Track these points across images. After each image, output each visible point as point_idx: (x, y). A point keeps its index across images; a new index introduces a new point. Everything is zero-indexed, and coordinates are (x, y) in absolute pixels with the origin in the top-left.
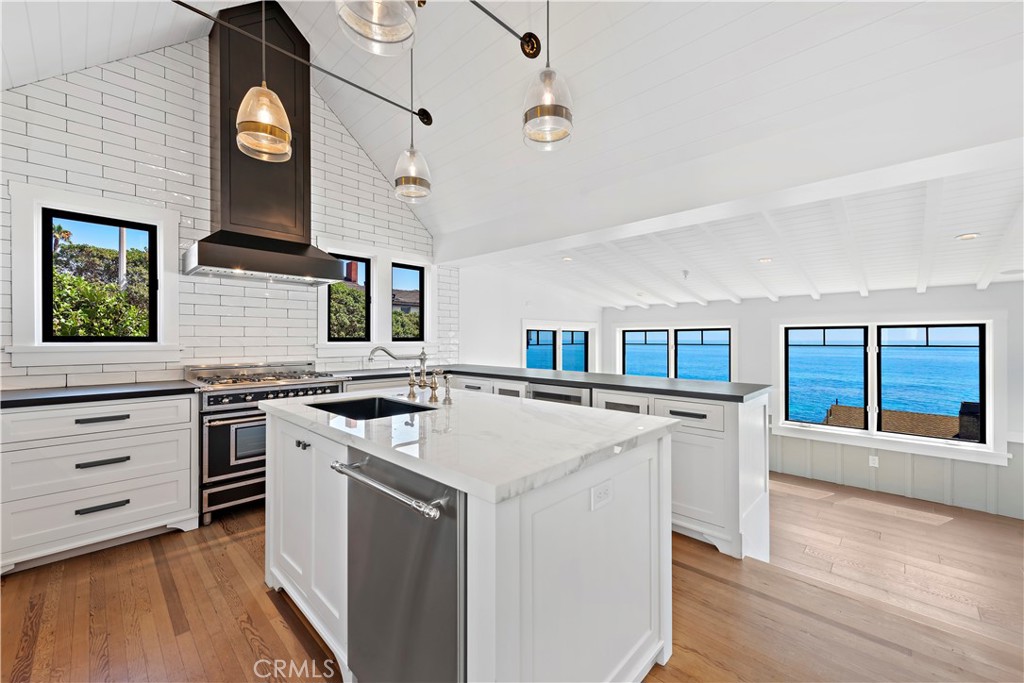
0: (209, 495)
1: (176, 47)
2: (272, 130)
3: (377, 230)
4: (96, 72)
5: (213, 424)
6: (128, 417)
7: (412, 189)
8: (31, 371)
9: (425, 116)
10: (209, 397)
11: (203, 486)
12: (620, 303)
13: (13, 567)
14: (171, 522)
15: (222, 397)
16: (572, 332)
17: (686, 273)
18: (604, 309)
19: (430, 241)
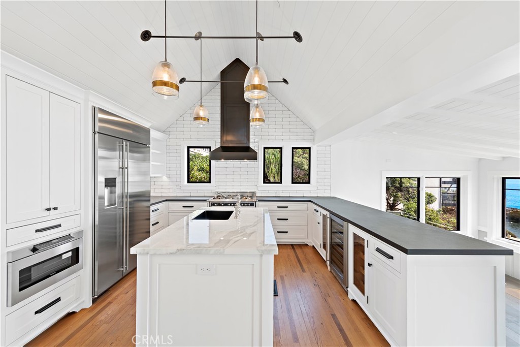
1: (215, 87)
3: (284, 134)
6: (193, 207)
8: (184, 191)
9: (285, 81)
10: (212, 203)
19: (313, 134)
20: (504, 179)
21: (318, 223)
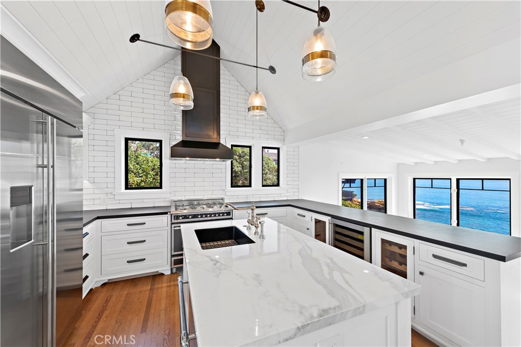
0: (174, 260)
1: (169, 62)
2: (184, 96)
3: (254, 131)
4: (141, 80)
5: (175, 228)
6: (145, 223)
7: (257, 112)
8: (121, 202)
9: (272, 69)
10: (174, 216)
11: (172, 256)
12: (411, 161)
13: (107, 281)
14: (161, 270)
15: (180, 216)
16: (375, 179)
17: (462, 141)
18: (399, 164)
19: (282, 134)
20: (414, 179)
21: (308, 229)
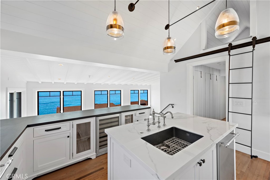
20: (38, 92)
